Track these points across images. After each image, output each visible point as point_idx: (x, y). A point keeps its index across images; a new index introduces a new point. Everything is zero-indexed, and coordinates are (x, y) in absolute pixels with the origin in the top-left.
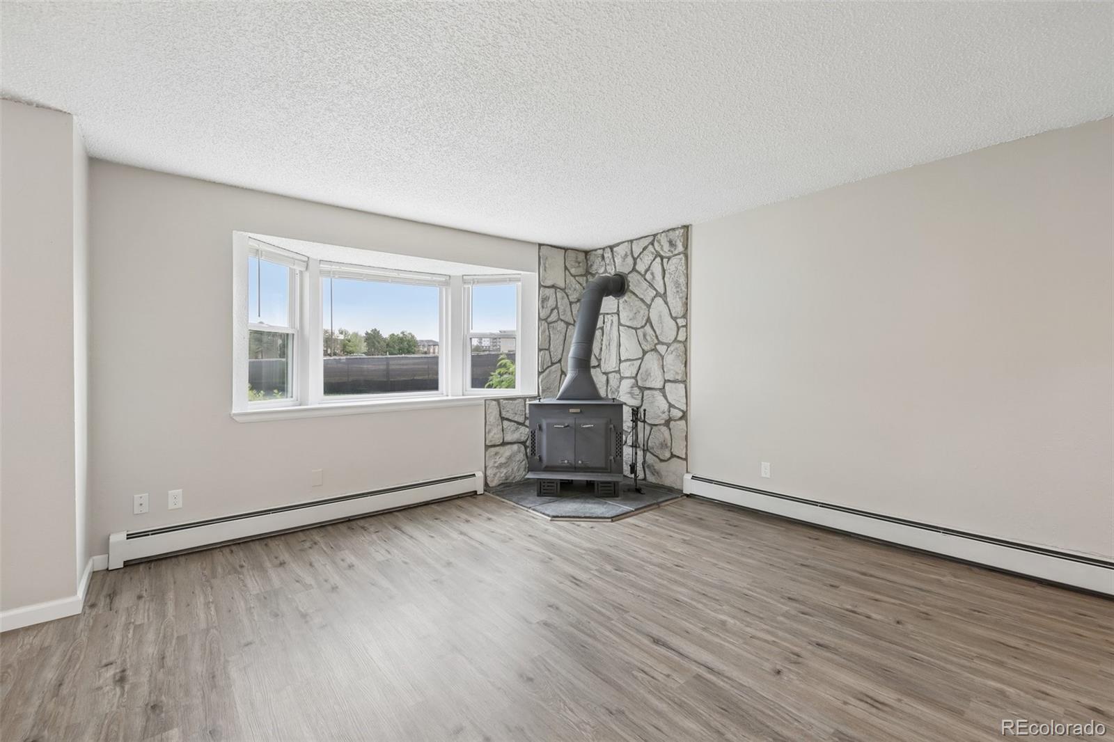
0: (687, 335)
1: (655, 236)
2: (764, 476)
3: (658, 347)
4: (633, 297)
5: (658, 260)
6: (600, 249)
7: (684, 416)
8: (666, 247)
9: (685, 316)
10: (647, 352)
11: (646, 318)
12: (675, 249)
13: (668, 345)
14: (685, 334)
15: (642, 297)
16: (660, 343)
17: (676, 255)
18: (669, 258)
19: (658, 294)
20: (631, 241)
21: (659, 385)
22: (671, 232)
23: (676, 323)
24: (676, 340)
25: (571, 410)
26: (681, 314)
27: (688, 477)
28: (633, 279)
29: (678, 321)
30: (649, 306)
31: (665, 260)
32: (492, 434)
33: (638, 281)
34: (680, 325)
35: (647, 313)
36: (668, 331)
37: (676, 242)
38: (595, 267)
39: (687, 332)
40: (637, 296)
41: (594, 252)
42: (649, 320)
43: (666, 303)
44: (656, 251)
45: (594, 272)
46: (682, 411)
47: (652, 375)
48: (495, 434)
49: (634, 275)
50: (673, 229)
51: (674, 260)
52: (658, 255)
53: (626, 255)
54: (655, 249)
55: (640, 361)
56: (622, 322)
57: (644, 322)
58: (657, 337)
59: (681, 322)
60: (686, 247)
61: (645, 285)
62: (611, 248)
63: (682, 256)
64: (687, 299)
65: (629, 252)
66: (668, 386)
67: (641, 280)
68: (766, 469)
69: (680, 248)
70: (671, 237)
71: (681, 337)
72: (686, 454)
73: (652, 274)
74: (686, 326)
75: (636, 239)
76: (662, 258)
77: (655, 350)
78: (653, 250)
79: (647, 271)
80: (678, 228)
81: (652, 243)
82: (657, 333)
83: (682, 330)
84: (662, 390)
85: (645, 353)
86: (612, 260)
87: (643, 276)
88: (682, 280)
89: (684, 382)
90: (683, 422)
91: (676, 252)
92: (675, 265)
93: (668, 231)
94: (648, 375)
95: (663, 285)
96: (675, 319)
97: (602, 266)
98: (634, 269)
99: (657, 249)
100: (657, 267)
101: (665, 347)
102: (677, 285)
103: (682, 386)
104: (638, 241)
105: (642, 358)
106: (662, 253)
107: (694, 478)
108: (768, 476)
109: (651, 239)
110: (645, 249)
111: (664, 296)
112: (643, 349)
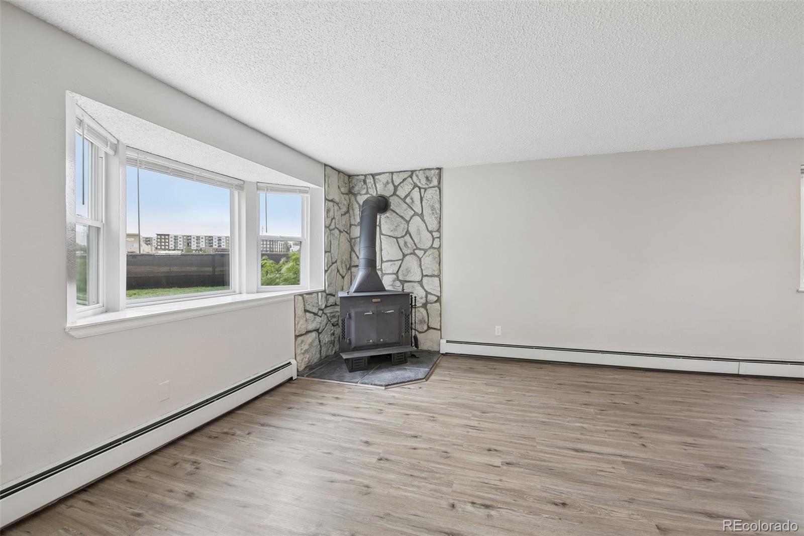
0: (440, 244)
1: (413, 172)
2: (498, 334)
3: (416, 252)
4: (394, 214)
5: (417, 189)
6: (362, 175)
7: (439, 300)
8: (424, 181)
9: (439, 230)
10: (407, 255)
11: (405, 231)
12: (430, 183)
13: (425, 251)
14: (439, 243)
15: (402, 214)
16: (417, 248)
17: (431, 187)
18: (425, 189)
19: (416, 214)
20: (392, 173)
21: (418, 278)
22: (427, 170)
23: (432, 235)
24: (431, 247)
25: (374, 300)
26: (436, 229)
27: (443, 341)
28: (394, 202)
29: (434, 234)
30: (408, 222)
31: (422, 191)
32: (299, 325)
33: (399, 202)
34: (435, 237)
35: (406, 226)
36: (426, 240)
37: (432, 178)
38: (357, 188)
39: (440, 242)
40: (397, 214)
41: (356, 177)
42: (408, 232)
43: (423, 221)
44: (414, 183)
45: (356, 193)
46: (437, 296)
47: (412, 271)
48: (301, 325)
49: (395, 198)
50: (429, 169)
51: (430, 191)
52: (415, 186)
53: (387, 183)
54: (413, 181)
55: (401, 261)
56: (383, 232)
57: (404, 233)
58: (415, 244)
59: (436, 234)
60: (439, 183)
61: (405, 206)
62: (373, 175)
63: (436, 188)
64: (440, 219)
65: (390, 181)
66: (425, 280)
67: (402, 202)
68: (498, 330)
69: (435, 182)
70: (428, 175)
71: (436, 245)
72: (441, 326)
73: (412, 199)
74: (439, 238)
75: (396, 172)
76: (420, 188)
77: (414, 253)
78: (411, 182)
79: (406, 197)
80: (433, 169)
81: (411, 177)
82: (416, 241)
83: (437, 241)
84: (420, 282)
85: (404, 256)
86: (374, 185)
87: (404, 200)
88: (437, 206)
89: (438, 276)
90: (438, 304)
91: (431, 185)
92: (431, 194)
93: (425, 169)
94: (408, 271)
95: (421, 208)
96: (431, 232)
97: (364, 188)
98: (394, 194)
99: (415, 181)
100: (416, 194)
101: (423, 252)
102: (433, 208)
103: (437, 279)
104: (398, 174)
105: (402, 260)
106: (419, 184)
107: (448, 342)
108: (500, 334)
109: (409, 173)
110: (404, 180)
111: (421, 216)
112: (403, 253)
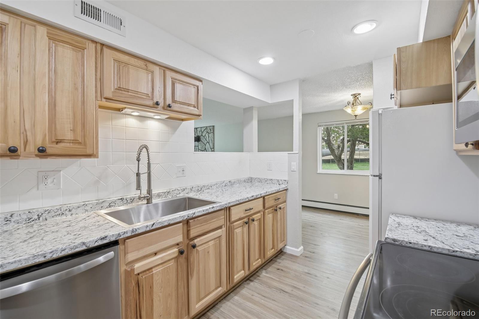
1: (207, 127)
4: (202, 142)
5: (207, 133)
8: (209, 130)
9: (213, 148)
18: (210, 133)
19: (207, 142)
20: (201, 128)
26: (212, 148)
28: (202, 137)
30: (205, 145)
35: (205, 147)
42: (205, 149)
43: (209, 144)
49: (202, 136)
50: (211, 126)
51: (211, 134)
52: (207, 132)
53: (200, 131)
56: (199, 149)
60: (213, 131)
61: (204, 139)
62: (196, 128)
63: (212, 133)
67: (204, 138)
69: (212, 131)
70: (210, 128)
73: (206, 137)
74: (213, 151)
76: (208, 133)
79: (205, 136)
81: (206, 129)
87: (204, 137)
88: (213, 139)
95: (209, 140)
96: (211, 149)
98: (202, 135)
100: (207, 135)
102: (212, 140)
104: (203, 128)
109: (206, 128)
110: (204, 130)
111: (209, 143)
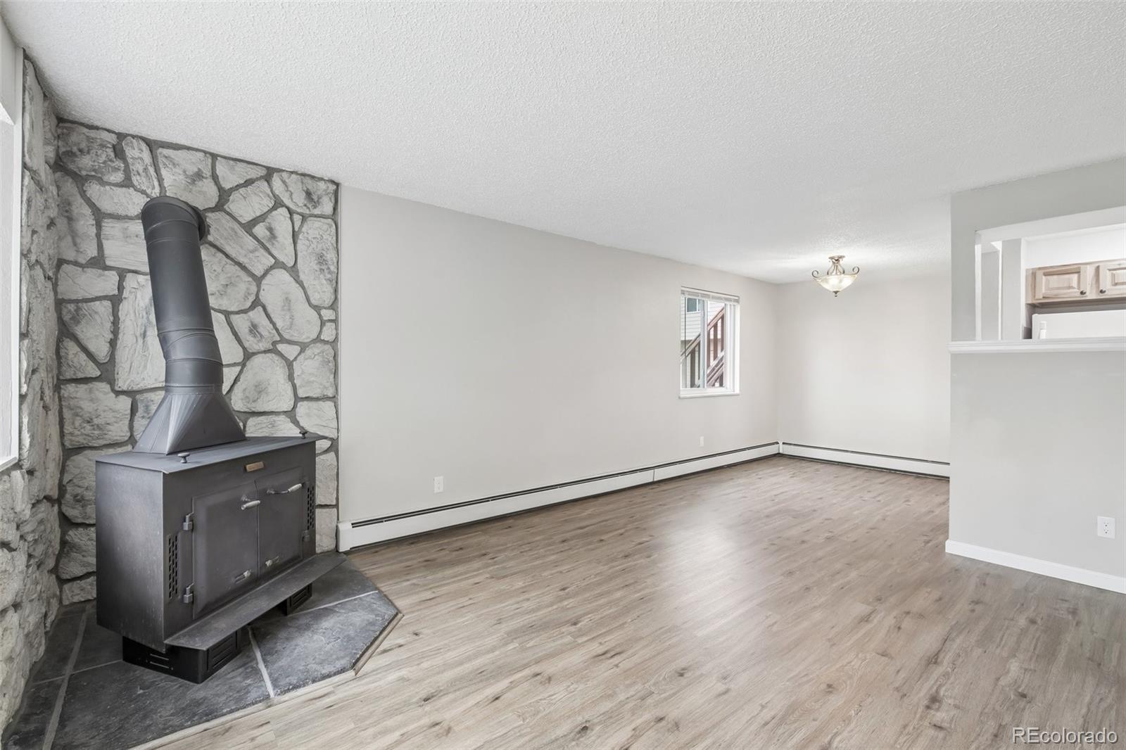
0: (337, 334)
1: (272, 170)
2: (439, 492)
3: (281, 347)
4: (220, 255)
5: (283, 211)
6: (109, 131)
7: (334, 447)
8: (300, 198)
9: (334, 306)
10: (254, 354)
11: (252, 298)
12: (315, 207)
13: (304, 347)
14: (334, 332)
15: (242, 260)
16: (283, 340)
17: (316, 216)
18: (304, 218)
19: (278, 264)
20: (214, 156)
21: (286, 405)
22: (307, 178)
23: (320, 316)
24: (318, 339)
25: (250, 467)
26: (328, 302)
27: (345, 527)
28: (219, 227)
29: (323, 312)
30: (258, 280)
31: (297, 218)
33: (233, 229)
34: (325, 318)
35: (254, 289)
36: (305, 324)
37: (319, 198)
38: (85, 163)
39: (337, 329)
40: (227, 256)
41: (85, 130)
42: (257, 303)
43: (299, 282)
44: (274, 195)
45: (84, 173)
46: (332, 439)
47: (270, 389)
49: (221, 216)
50: (312, 178)
51: (314, 223)
52: (278, 204)
53: (198, 175)
54: (272, 191)
55: (238, 369)
57: (248, 304)
58: (277, 330)
59: (328, 314)
60: (335, 209)
61: (249, 242)
62: (152, 145)
63: (329, 221)
64: (337, 283)
65: (207, 172)
66: (302, 408)
67: (241, 232)
68: (439, 484)
69: (327, 208)
70: (310, 187)
71: (328, 334)
72: (337, 499)
73: (270, 229)
74: (335, 321)
75: (225, 158)
76: (291, 212)
77: (273, 350)
78: (268, 191)
79: (254, 222)
80: (321, 179)
81: (268, 180)
82: (279, 325)
83: (329, 328)
84: (291, 415)
85: (248, 355)
86: (151, 170)
87: (248, 228)
88: (331, 256)
89: (334, 399)
90: (332, 454)
91: (317, 212)
92: (314, 229)
93: (304, 175)
94: (260, 389)
95: (294, 255)
96: (317, 309)
97: (118, 169)
98: (219, 207)
99: (277, 192)
100: (281, 221)
101: (297, 349)
102: (321, 259)
103: (330, 404)
104: (231, 162)
105: (243, 364)
106: (287, 201)
107: (355, 525)
108: (441, 490)
109: (263, 172)
110: (249, 183)
111: (293, 271)
112: (244, 348)
